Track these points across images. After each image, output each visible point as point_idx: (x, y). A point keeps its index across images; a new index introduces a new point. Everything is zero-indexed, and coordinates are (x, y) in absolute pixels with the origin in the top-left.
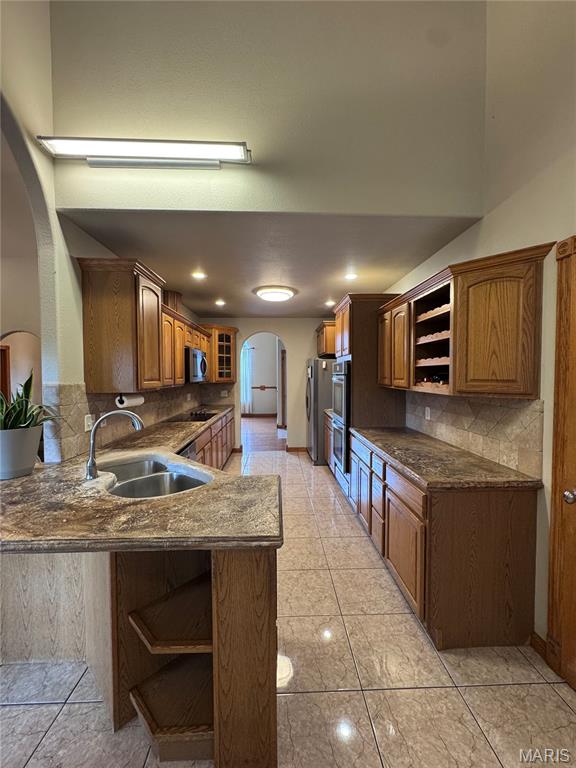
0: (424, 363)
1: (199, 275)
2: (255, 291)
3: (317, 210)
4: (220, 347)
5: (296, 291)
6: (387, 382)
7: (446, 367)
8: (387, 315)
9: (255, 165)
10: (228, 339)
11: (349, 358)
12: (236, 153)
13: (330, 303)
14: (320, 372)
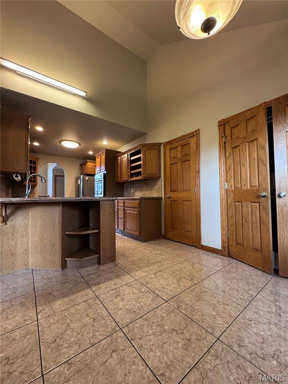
0: (133, 172)
1: (39, 129)
2: (60, 142)
3: (107, 119)
4: (31, 167)
5: (80, 144)
6: (119, 180)
7: (141, 172)
8: (119, 158)
9: (87, 99)
10: (35, 163)
11: (105, 172)
12: (83, 94)
13: (91, 153)
14: (85, 181)
